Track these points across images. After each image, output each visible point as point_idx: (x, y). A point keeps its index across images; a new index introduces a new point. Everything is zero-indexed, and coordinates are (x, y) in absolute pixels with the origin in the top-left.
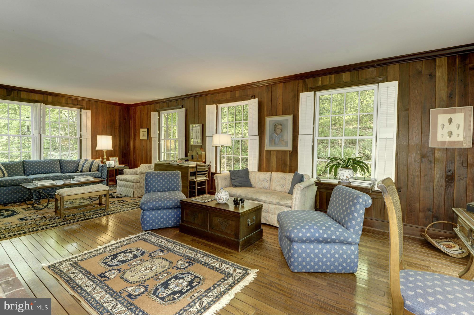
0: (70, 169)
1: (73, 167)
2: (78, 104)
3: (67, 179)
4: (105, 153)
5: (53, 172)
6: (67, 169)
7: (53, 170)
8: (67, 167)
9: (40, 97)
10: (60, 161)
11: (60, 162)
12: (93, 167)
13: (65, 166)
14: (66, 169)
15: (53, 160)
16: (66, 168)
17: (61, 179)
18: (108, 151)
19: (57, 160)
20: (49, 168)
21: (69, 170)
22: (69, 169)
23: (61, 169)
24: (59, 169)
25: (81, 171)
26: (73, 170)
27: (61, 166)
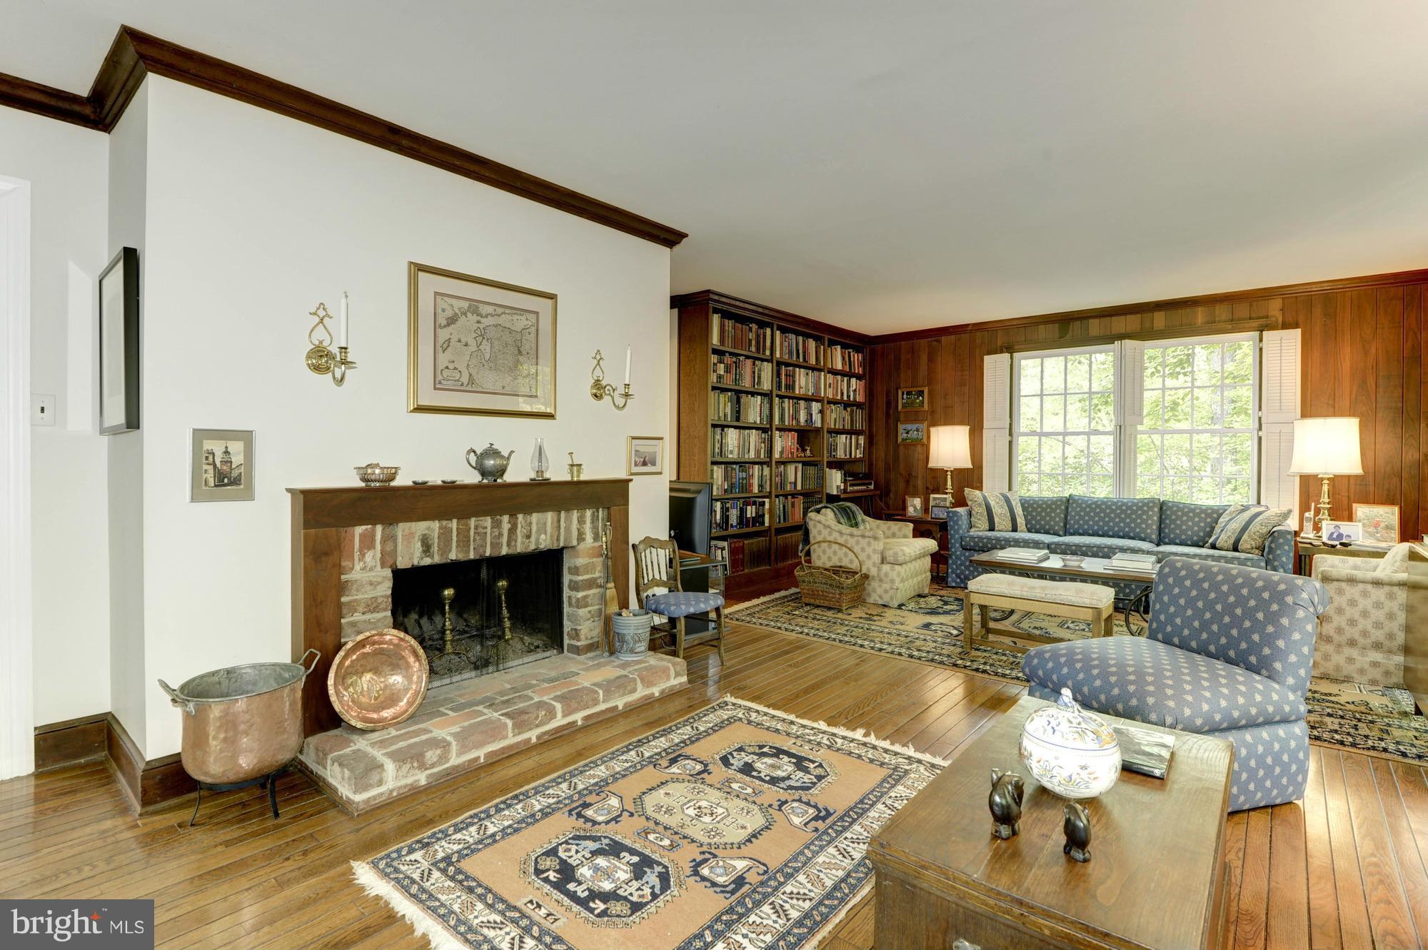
0: (1186, 534)
1: (1195, 529)
2: (1253, 315)
3: (1074, 553)
4: (1325, 488)
5: (1132, 534)
6: (1178, 531)
7: (1132, 529)
8: (1179, 527)
9: (1132, 322)
10: (1163, 506)
11: (1161, 509)
12: (1245, 537)
13: (1173, 522)
14: (1173, 531)
15: (1142, 500)
16: (1175, 529)
17: (1057, 553)
18: (1335, 480)
19: (1152, 500)
20: (1124, 522)
21: (1183, 537)
22: (1184, 532)
23: (1160, 530)
24: (1153, 531)
25: (1213, 547)
26: (1195, 538)
27: (1161, 521)
